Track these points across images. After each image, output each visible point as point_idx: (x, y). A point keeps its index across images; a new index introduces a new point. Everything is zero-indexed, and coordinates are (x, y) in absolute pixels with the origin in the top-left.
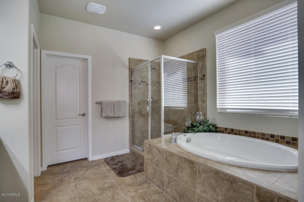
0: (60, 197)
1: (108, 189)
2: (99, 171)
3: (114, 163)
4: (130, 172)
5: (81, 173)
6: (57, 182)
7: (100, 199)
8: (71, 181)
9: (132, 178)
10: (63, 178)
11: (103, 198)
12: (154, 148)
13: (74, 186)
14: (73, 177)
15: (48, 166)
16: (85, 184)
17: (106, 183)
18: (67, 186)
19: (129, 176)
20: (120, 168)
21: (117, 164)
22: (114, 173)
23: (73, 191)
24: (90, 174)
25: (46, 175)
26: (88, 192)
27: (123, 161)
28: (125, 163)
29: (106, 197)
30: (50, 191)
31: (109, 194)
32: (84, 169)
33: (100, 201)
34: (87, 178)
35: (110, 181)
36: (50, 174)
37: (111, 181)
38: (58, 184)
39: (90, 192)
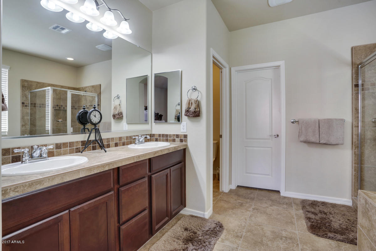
0: (232, 219)
1: (284, 238)
2: (286, 212)
3: (313, 210)
4: (330, 235)
5: (264, 205)
6: (237, 204)
7: (267, 245)
8: (249, 209)
9: (330, 244)
10: (244, 203)
11: (271, 245)
12: (373, 210)
13: (249, 216)
14: (253, 206)
15: (238, 186)
16: (261, 219)
17: (286, 230)
18: (243, 212)
19: (327, 240)
20: (317, 220)
21: (315, 214)
22: (305, 224)
23: (246, 220)
24: (273, 210)
25: (232, 194)
26: (259, 229)
27: (330, 213)
28: (332, 218)
29: (276, 247)
30: (228, 209)
31: (282, 246)
32: (270, 203)
33: (267, 247)
34: (267, 214)
35: (292, 231)
36: (236, 194)
37: (294, 231)
38: (237, 207)
39: (260, 230)
